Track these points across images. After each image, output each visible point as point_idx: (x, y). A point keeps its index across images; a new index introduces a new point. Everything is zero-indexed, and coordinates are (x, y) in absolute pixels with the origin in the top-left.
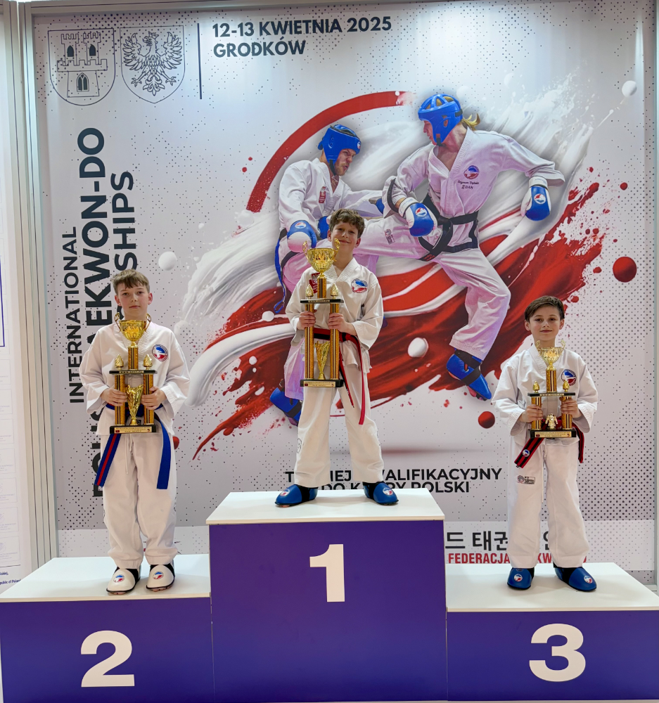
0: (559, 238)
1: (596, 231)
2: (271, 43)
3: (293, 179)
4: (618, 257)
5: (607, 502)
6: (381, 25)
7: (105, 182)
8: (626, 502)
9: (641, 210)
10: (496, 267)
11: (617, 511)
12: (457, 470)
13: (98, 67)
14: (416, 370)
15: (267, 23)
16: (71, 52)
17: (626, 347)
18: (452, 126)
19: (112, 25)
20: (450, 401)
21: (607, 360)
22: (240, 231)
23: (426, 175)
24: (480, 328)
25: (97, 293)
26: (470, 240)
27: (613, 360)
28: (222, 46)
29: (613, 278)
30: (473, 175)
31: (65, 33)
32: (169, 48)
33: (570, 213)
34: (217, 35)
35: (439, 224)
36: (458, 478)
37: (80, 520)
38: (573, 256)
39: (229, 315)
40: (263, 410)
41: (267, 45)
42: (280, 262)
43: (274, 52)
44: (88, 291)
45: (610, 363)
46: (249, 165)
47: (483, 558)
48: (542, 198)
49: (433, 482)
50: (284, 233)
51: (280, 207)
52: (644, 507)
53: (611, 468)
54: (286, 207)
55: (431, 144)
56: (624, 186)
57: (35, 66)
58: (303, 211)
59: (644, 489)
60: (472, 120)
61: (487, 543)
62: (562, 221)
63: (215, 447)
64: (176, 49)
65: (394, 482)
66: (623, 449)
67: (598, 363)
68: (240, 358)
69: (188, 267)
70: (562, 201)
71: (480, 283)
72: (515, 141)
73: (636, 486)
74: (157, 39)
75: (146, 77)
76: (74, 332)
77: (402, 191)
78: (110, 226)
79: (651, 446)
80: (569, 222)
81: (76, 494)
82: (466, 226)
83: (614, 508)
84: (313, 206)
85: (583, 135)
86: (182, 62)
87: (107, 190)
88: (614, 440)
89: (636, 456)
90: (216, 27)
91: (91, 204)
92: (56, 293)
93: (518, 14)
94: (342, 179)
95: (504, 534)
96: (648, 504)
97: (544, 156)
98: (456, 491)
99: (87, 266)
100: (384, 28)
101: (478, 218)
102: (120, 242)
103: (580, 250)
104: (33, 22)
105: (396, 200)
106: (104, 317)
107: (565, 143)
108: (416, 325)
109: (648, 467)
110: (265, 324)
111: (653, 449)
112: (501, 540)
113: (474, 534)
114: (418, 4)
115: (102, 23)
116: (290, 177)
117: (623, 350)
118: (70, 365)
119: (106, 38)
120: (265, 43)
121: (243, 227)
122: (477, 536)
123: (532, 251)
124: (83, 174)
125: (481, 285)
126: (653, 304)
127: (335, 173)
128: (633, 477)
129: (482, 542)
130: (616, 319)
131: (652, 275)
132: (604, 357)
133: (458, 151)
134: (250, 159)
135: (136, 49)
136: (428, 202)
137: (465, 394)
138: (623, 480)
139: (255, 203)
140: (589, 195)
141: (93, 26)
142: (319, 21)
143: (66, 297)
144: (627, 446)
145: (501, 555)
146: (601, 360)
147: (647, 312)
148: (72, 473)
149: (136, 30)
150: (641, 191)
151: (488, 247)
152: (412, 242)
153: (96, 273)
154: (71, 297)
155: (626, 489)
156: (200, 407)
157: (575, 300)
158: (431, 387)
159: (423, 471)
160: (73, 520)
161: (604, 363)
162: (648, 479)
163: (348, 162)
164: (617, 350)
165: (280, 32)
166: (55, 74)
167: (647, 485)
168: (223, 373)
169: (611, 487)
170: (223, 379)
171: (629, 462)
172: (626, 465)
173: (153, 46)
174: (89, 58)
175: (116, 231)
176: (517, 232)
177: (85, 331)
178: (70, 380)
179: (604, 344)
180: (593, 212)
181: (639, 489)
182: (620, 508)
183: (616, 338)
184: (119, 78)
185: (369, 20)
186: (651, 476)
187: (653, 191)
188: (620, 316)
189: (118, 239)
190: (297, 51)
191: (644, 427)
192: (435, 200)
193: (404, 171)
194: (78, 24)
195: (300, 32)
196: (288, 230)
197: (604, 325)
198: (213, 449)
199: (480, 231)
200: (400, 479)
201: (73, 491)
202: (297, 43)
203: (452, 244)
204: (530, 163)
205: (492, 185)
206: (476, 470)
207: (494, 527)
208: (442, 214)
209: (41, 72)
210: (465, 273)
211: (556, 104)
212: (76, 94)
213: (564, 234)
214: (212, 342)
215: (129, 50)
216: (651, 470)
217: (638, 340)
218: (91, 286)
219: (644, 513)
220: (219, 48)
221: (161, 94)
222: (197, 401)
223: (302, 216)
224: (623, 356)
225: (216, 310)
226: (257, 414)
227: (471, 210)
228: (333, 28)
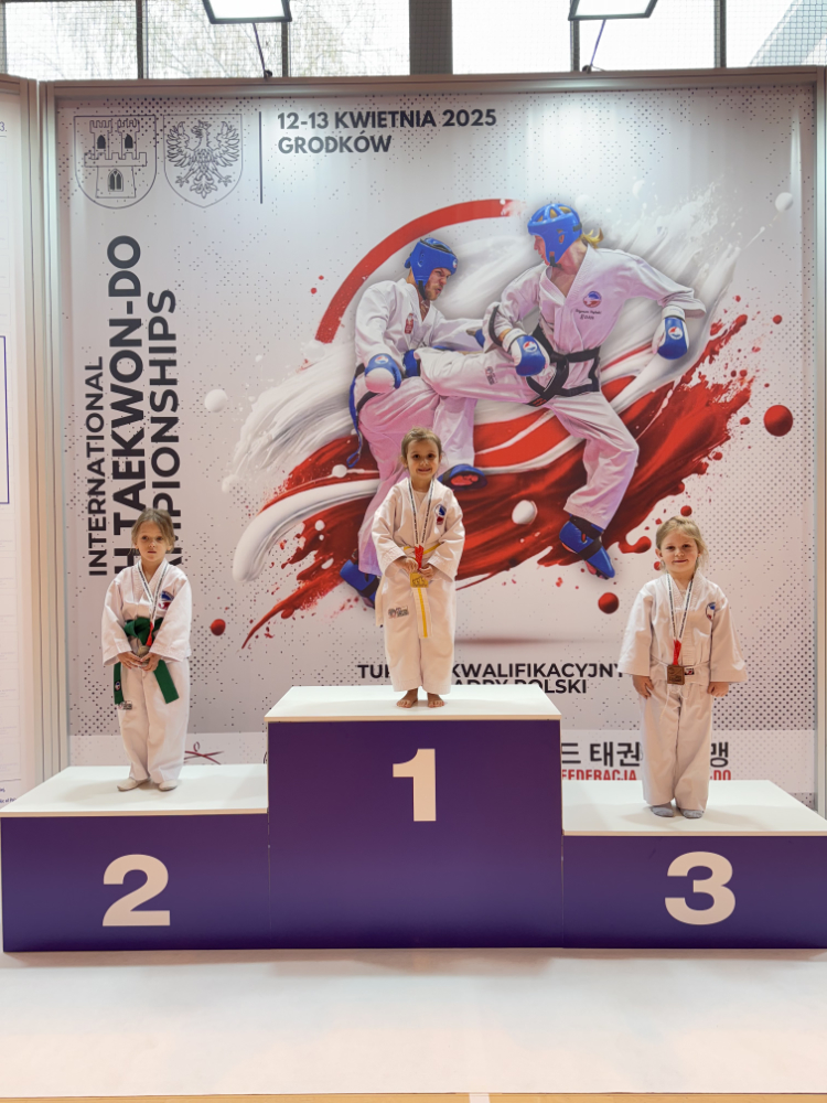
0: (699, 381)
1: (744, 373)
2: (349, 138)
3: (373, 303)
4: (770, 406)
5: (757, 707)
6: (484, 119)
7: (140, 303)
8: (780, 707)
9: (798, 349)
10: (622, 415)
11: (769, 718)
12: (572, 666)
13: (136, 162)
14: (522, 541)
15: (345, 114)
16: (102, 143)
17: (780, 516)
18: (569, 242)
19: (154, 111)
20: (563, 579)
21: (757, 531)
22: (306, 365)
23: (536, 301)
24: (601, 489)
25: (127, 438)
26: (590, 382)
27: (764, 531)
28: (289, 140)
29: (765, 431)
30: (594, 303)
31: (95, 119)
32: (223, 141)
33: (712, 351)
34: (283, 127)
35: (552, 362)
36: (572, 675)
37: (98, 723)
38: (716, 403)
39: (291, 469)
40: (332, 587)
41: (344, 139)
42: (356, 405)
43: (353, 148)
44: (115, 437)
45: (760, 534)
46: (319, 285)
47: (602, 776)
48: (678, 331)
49: (542, 680)
50: (361, 370)
51: (357, 337)
52: (802, 714)
53: (761, 665)
54: (364, 338)
55: (543, 264)
56: (778, 320)
57: (58, 159)
58: (385, 342)
59: (802, 691)
60: (594, 235)
61: (608, 757)
62: (702, 360)
63: (271, 633)
64: (231, 142)
65: (493, 679)
66: (777, 642)
67: (745, 535)
68: (304, 522)
69: (241, 409)
70: (702, 336)
71: (602, 435)
72: (646, 263)
73: (792, 688)
74: (210, 130)
75: (194, 175)
76: (96, 487)
77: (507, 321)
78: (146, 357)
79: (810, 638)
80: (710, 362)
81: (93, 690)
82: (585, 365)
83: (765, 714)
84: (397, 337)
85: (728, 256)
86: (240, 158)
87: (142, 312)
88: (765, 631)
89: (792, 650)
90: (281, 116)
91: (121, 329)
92: (77, 437)
93: (650, 110)
94: (434, 305)
95: (629, 745)
96: (806, 710)
97: (681, 282)
98: (570, 692)
99: (115, 406)
100: (488, 123)
101: (600, 355)
102: (158, 376)
103: (724, 395)
104: (57, 106)
105: (498, 331)
106: (135, 468)
107: (706, 266)
108: (522, 485)
109: (806, 665)
110: (336, 481)
111: (813, 642)
112: (625, 754)
113: (592, 746)
114: (529, 95)
115: (141, 109)
116: (369, 301)
117: (776, 519)
118: (91, 528)
119: (146, 127)
120: (341, 138)
121: (311, 361)
122: (596, 749)
123: (665, 396)
124: (113, 292)
125: (603, 436)
126: (812, 464)
127: (425, 296)
128: (788, 676)
129: (601, 755)
130: (768, 481)
131: (812, 427)
132: (753, 527)
133: (576, 273)
134: (321, 278)
135: (183, 141)
136: (538, 335)
137: (583, 570)
138: (776, 680)
139: (326, 333)
140: (736, 329)
141: (131, 112)
142: (408, 113)
143: (88, 444)
144: (781, 638)
145: (626, 772)
146: (749, 531)
147: (806, 473)
148: (89, 663)
149: (183, 119)
150: (798, 326)
151: (611, 391)
152: (518, 383)
153: (126, 415)
154: (93, 444)
155: (780, 691)
156: (252, 583)
157: (718, 457)
158: (541, 562)
159: (529, 666)
160: (90, 724)
161: (753, 535)
162: (806, 680)
163: (441, 284)
164: (768, 519)
165: (360, 124)
166: (81, 169)
167: (806, 687)
168: (282, 541)
169: (761, 688)
170: (283, 548)
171: (784, 657)
172: (780, 661)
173: (204, 139)
174: (125, 150)
175: (153, 363)
176: (648, 373)
177: (112, 486)
178: (90, 547)
179: (753, 512)
180: (739, 351)
181: (795, 691)
182: (772, 714)
183: (768, 504)
184: (161, 175)
185: (470, 112)
186: (810, 676)
187: (812, 325)
188: (772, 477)
189: (155, 373)
190: (381, 148)
191: (802, 615)
192: (547, 333)
193: (510, 297)
194: (111, 109)
195: (385, 126)
196: (366, 365)
197: (753, 489)
198: (268, 635)
199: (602, 370)
200: (500, 675)
201: (90, 686)
202: (381, 138)
203: (568, 386)
204: (664, 290)
205: (616, 315)
206: (595, 666)
207: (617, 737)
208: (555, 349)
209: (64, 167)
210: (584, 421)
211: (696, 218)
212: (106, 193)
213: (704, 377)
214: (269, 502)
215: (174, 143)
216: (810, 668)
217: (795, 507)
218: (120, 431)
219: (802, 721)
220: (285, 143)
221: (212, 196)
222: (249, 576)
223: (383, 348)
224: (776, 526)
225: (275, 462)
226: (323, 592)
227: (591, 345)
228: (425, 122)
